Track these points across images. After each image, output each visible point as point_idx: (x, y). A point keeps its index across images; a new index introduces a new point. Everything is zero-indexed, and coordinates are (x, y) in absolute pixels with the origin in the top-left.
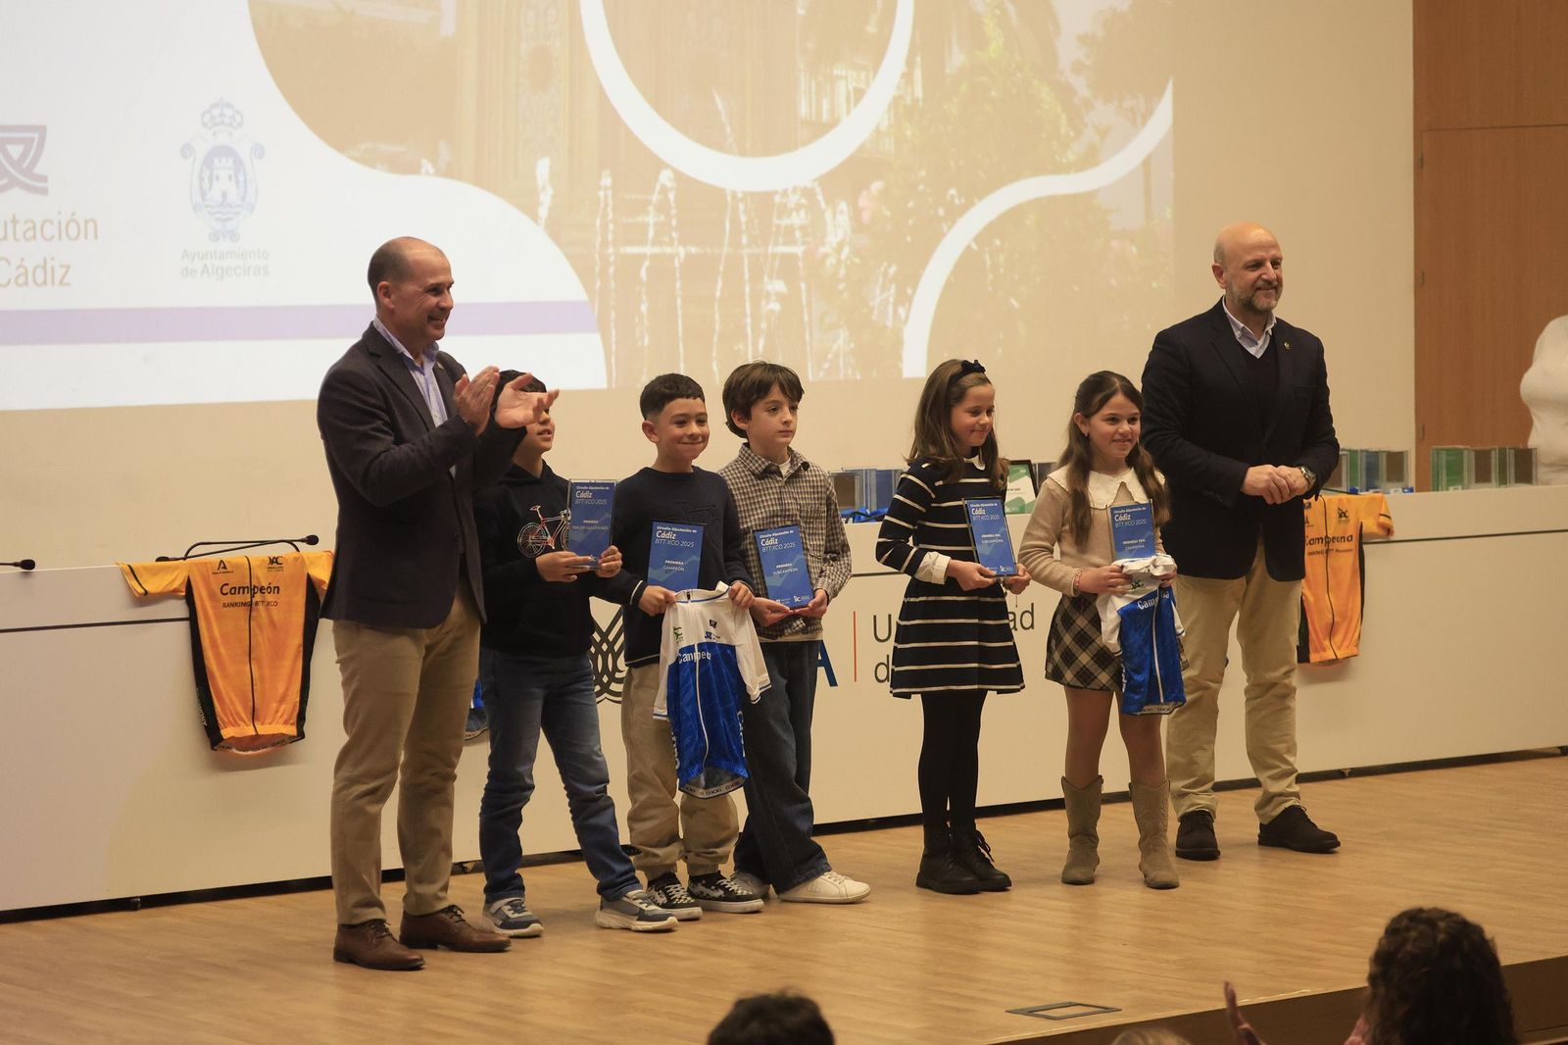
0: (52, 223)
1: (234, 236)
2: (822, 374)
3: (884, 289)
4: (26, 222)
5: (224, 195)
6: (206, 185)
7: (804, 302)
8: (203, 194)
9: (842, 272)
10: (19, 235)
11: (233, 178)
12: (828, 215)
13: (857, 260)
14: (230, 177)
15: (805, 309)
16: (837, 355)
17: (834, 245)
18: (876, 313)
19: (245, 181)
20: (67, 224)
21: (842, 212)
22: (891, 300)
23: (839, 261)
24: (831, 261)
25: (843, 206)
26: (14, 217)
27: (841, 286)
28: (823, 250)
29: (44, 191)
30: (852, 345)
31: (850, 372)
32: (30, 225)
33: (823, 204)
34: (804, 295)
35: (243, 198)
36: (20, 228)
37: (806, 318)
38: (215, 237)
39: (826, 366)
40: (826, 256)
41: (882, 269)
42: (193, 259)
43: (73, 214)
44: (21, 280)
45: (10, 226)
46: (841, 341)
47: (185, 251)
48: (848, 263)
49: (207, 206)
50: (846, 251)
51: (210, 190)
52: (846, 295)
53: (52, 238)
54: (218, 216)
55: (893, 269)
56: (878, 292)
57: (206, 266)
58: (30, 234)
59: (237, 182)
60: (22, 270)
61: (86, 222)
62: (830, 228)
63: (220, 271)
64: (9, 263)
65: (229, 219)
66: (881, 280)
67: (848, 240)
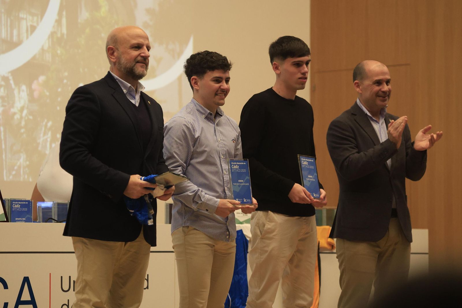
2: (11, 177)
3: (45, 134)
7: (2, 138)
9: (23, 123)
12: (16, 92)
13: (31, 117)
15: (3, 142)
16: (19, 167)
17: (19, 108)
18: (40, 146)
21: (23, 91)
22: (49, 140)
23: (21, 117)
24: (17, 116)
25: (24, 87)
27: (23, 130)
28: (13, 110)
30: (28, 163)
31: (26, 177)
33: (13, 86)
34: (2, 134)
37: (3, 146)
39: (14, 173)
40: (15, 114)
41: (44, 123)
46: (22, 160)
48: (26, 118)
50: (25, 112)
52: (25, 135)
55: (50, 124)
56: (42, 135)
62: (17, 99)
66: (43, 129)
67: (26, 106)
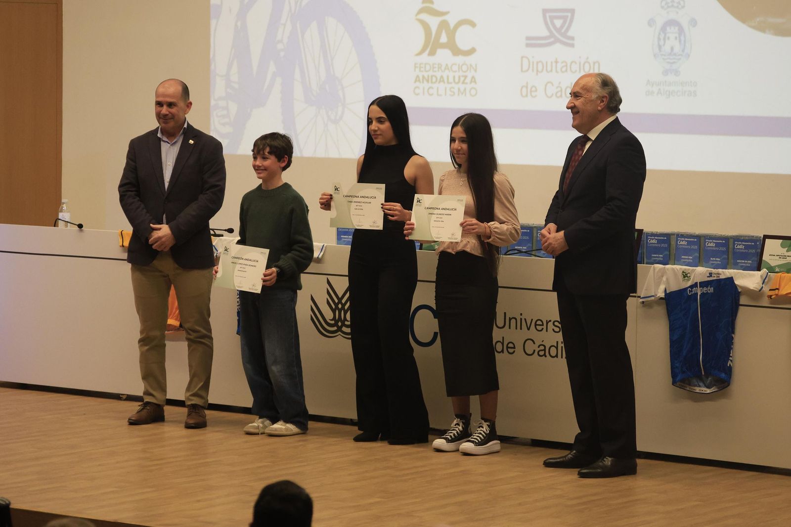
0: (576, 63)
1: (677, 73)
4: (562, 62)
5: (672, 49)
6: (662, 42)
8: (660, 47)
10: (559, 69)
11: (678, 38)
14: (676, 38)
19: (685, 41)
20: (584, 64)
26: (556, 59)
29: (572, 46)
32: (563, 64)
35: (683, 51)
36: (559, 65)
38: (666, 72)
42: (653, 85)
43: (588, 58)
44: (559, 94)
45: (554, 65)
47: (649, 81)
49: (662, 55)
51: (664, 45)
53: (576, 71)
54: (669, 60)
57: (660, 89)
58: (564, 69)
59: (680, 41)
60: (559, 89)
61: (594, 63)
63: (668, 93)
64: (553, 85)
65: (674, 62)
